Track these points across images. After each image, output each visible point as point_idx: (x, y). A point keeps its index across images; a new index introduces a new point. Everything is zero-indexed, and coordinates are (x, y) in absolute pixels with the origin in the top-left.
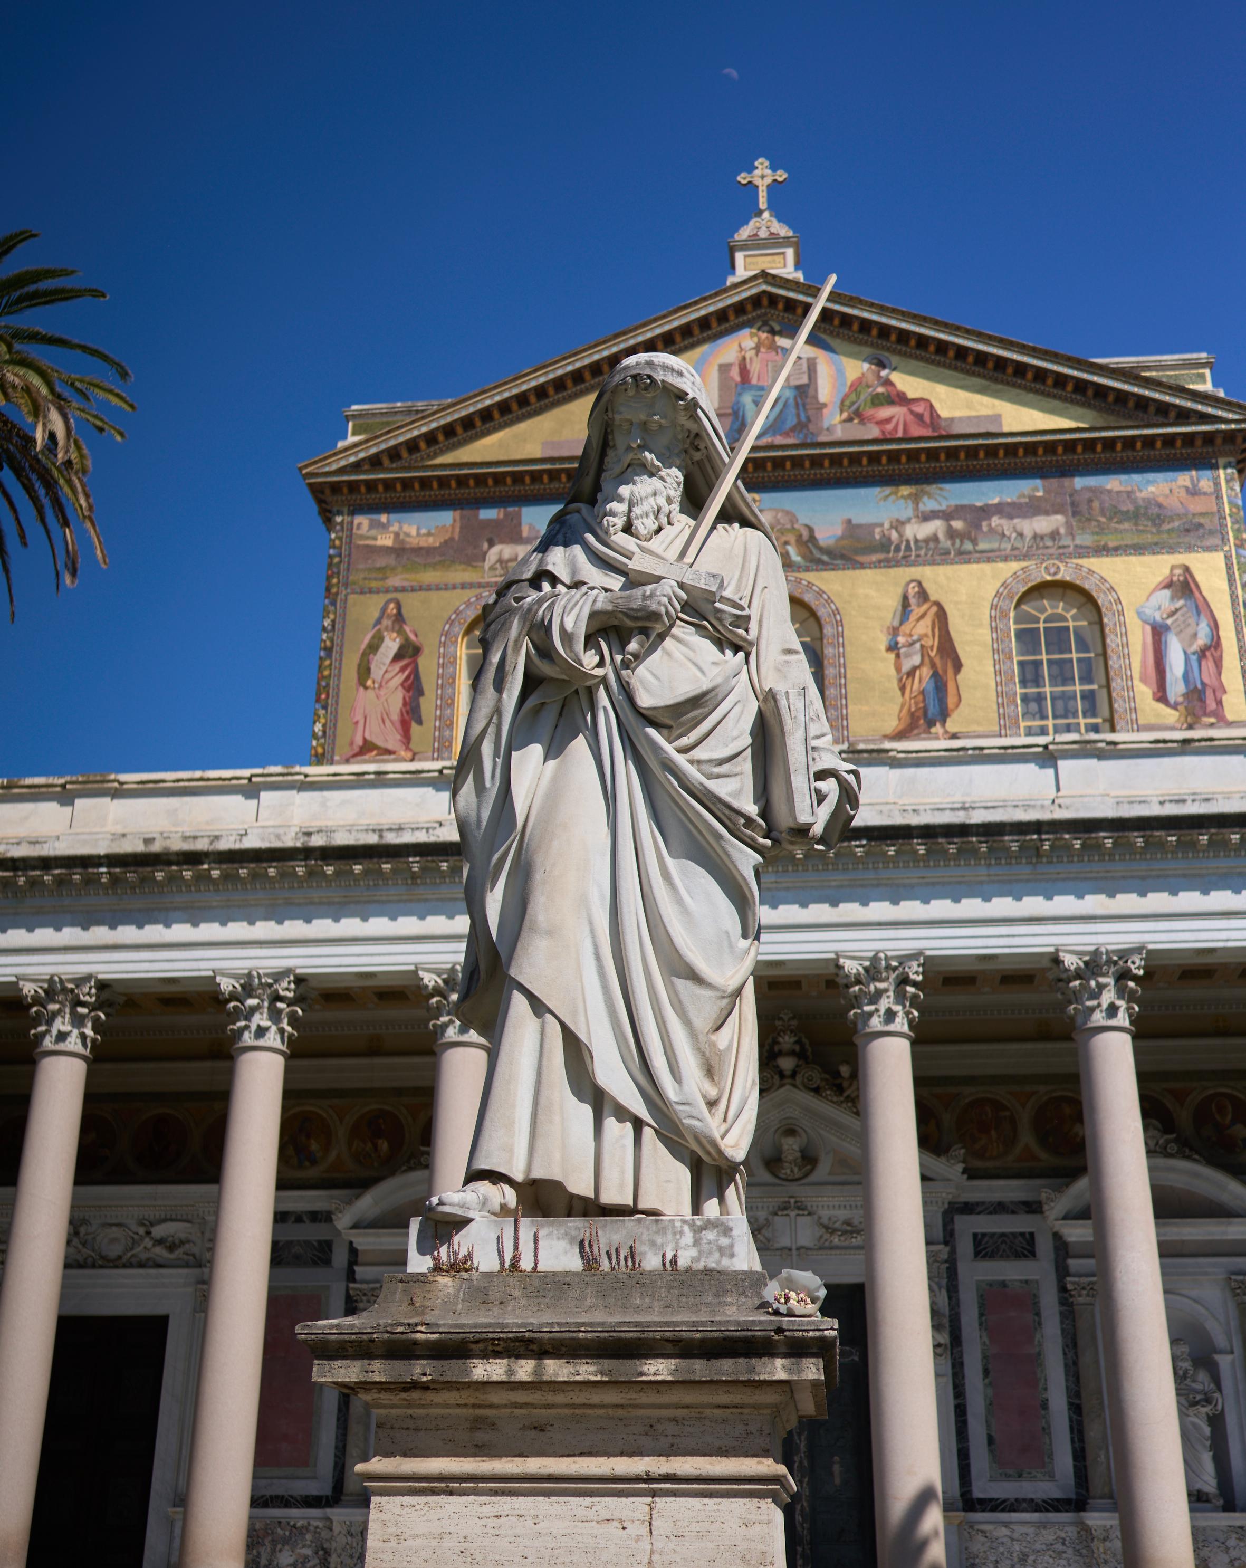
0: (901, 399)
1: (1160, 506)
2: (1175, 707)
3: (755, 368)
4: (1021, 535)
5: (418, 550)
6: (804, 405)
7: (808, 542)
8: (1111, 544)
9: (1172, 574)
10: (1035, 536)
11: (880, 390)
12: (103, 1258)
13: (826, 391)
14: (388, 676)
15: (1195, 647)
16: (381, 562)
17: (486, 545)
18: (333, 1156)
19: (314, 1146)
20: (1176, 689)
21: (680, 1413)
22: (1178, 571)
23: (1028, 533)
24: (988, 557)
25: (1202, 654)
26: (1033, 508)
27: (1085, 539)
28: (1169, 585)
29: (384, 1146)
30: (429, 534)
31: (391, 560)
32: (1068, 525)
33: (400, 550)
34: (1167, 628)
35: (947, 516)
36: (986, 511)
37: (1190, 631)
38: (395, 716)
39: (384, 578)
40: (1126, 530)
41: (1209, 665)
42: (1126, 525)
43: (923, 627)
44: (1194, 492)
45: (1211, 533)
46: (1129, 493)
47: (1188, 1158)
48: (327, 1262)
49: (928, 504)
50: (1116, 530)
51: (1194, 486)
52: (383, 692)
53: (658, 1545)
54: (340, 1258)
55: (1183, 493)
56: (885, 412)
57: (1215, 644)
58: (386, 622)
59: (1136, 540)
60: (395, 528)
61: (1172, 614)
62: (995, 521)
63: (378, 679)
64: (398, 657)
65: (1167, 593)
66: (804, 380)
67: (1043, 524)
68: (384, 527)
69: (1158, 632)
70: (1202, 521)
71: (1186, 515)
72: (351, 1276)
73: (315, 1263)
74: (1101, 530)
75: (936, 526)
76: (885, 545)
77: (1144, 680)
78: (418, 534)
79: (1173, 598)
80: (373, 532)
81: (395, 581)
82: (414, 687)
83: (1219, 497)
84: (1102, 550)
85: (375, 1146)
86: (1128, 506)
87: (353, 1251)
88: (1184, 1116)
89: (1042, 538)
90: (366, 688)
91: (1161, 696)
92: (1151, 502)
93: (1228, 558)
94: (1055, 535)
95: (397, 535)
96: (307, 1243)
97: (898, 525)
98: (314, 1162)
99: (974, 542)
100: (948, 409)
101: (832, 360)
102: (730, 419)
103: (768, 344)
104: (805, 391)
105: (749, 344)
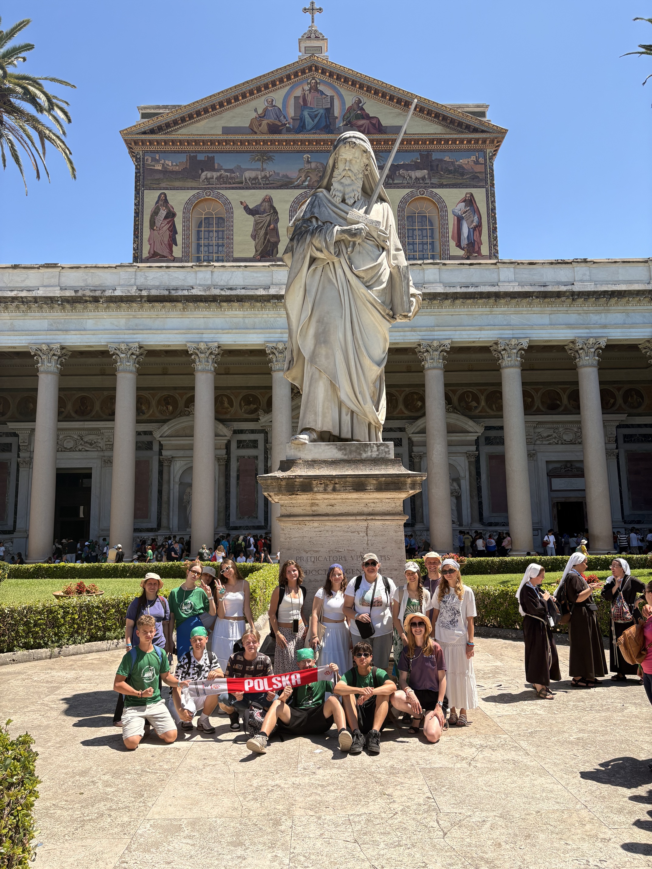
0: (367, 117)
1: (463, 168)
2: (463, 249)
3: (309, 99)
4: (411, 177)
5: (172, 172)
6: (329, 117)
8: (445, 183)
9: (466, 197)
10: (416, 178)
11: (359, 112)
12: (65, 448)
13: (337, 111)
14: (163, 225)
15: (472, 226)
16: (157, 176)
17: (200, 171)
18: (151, 411)
19: (144, 408)
20: (464, 242)
21: (375, 501)
22: (468, 195)
23: (414, 177)
24: (398, 186)
25: (474, 229)
26: (416, 167)
27: (435, 181)
28: (464, 201)
29: (171, 408)
30: (177, 165)
31: (161, 176)
32: (429, 174)
33: (165, 172)
34: (463, 218)
36: (398, 167)
37: (471, 219)
38: (166, 243)
39: (159, 184)
40: (449, 178)
41: (477, 233)
42: (450, 176)
44: (477, 162)
45: (482, 180)
46: (452, 163)
47: (456, 413)
48: (151, 449)
50: (447, 177)
51: (477, 160)
52: (160, 232)
53: (370, 538)
54: (156, 447)
55: (473, 163)
56: (361, 122)
57: (479, 225)
58: (160, 202)
59: (454, 181)
60: (162, 162)
61: (465, 213)
62: (401, 171)
63: (159, 226)
64: (166, 218)
65: (464, 204)
66: (329, 106)
67: (419, 174)
68: (158, 161)
69: (460, 220)
70: (479, 175)
71: (472, 172)
72: (160, 454)
73: (146, 449)
74: (441, 177)
77: (453, 238)
78: (172, 165)
79: (465, 206)
80: (153, 163)
81: (163, 185)
82: (173, 230)
83: (486, 166)
84: (441, 186)
85: (167, 408)
86: (452, 168)
87: (161, 445)
88: (455, 399)
89: (419, 179)
90: (154, 230)
91: (459, 245)
92: (460, 166)
93: (487, 191)
94: (423, 178)
95: (163, 165)
96: (143, 442)
98: (144, 413)
99: (393, 181)
100: (385, 122)
101: (341, 97)
102: (299, 121)
103: (314, 89)
104: (329, 111)
105: (307, 88)
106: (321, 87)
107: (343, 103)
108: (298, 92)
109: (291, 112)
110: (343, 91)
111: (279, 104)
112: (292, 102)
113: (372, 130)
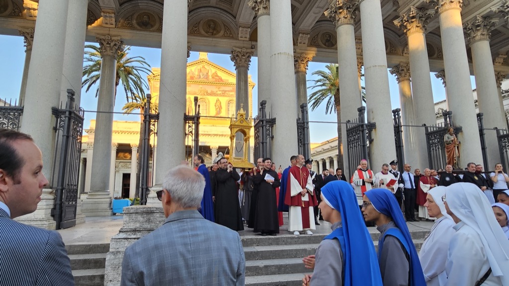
0: (217, 76)
3: (202, 70)
7: (207, 92)
13: (210, 74)
24: (226, 96)
35: (222, 91)
36: (226, 91)
43: (218, 104)
49: (220, 89)
56: (216, 77)
62: (227, 92)
67: (232, 93)
75: (221, 92)
76: (215, 94)
97: (217, 91)
99: (224, 94)
100: (223, 78)
101: (211, 70)
102: (199, 76)
103: (203, 67)
104: (207, 74)
105: (201, 66)
106: (205, 67)
107: (211, 71)
108: (199, 68)
109: (197, 73)
110: (212, 68)
111: (193, 70)
112: (197, 70)
113: (219, 80)
